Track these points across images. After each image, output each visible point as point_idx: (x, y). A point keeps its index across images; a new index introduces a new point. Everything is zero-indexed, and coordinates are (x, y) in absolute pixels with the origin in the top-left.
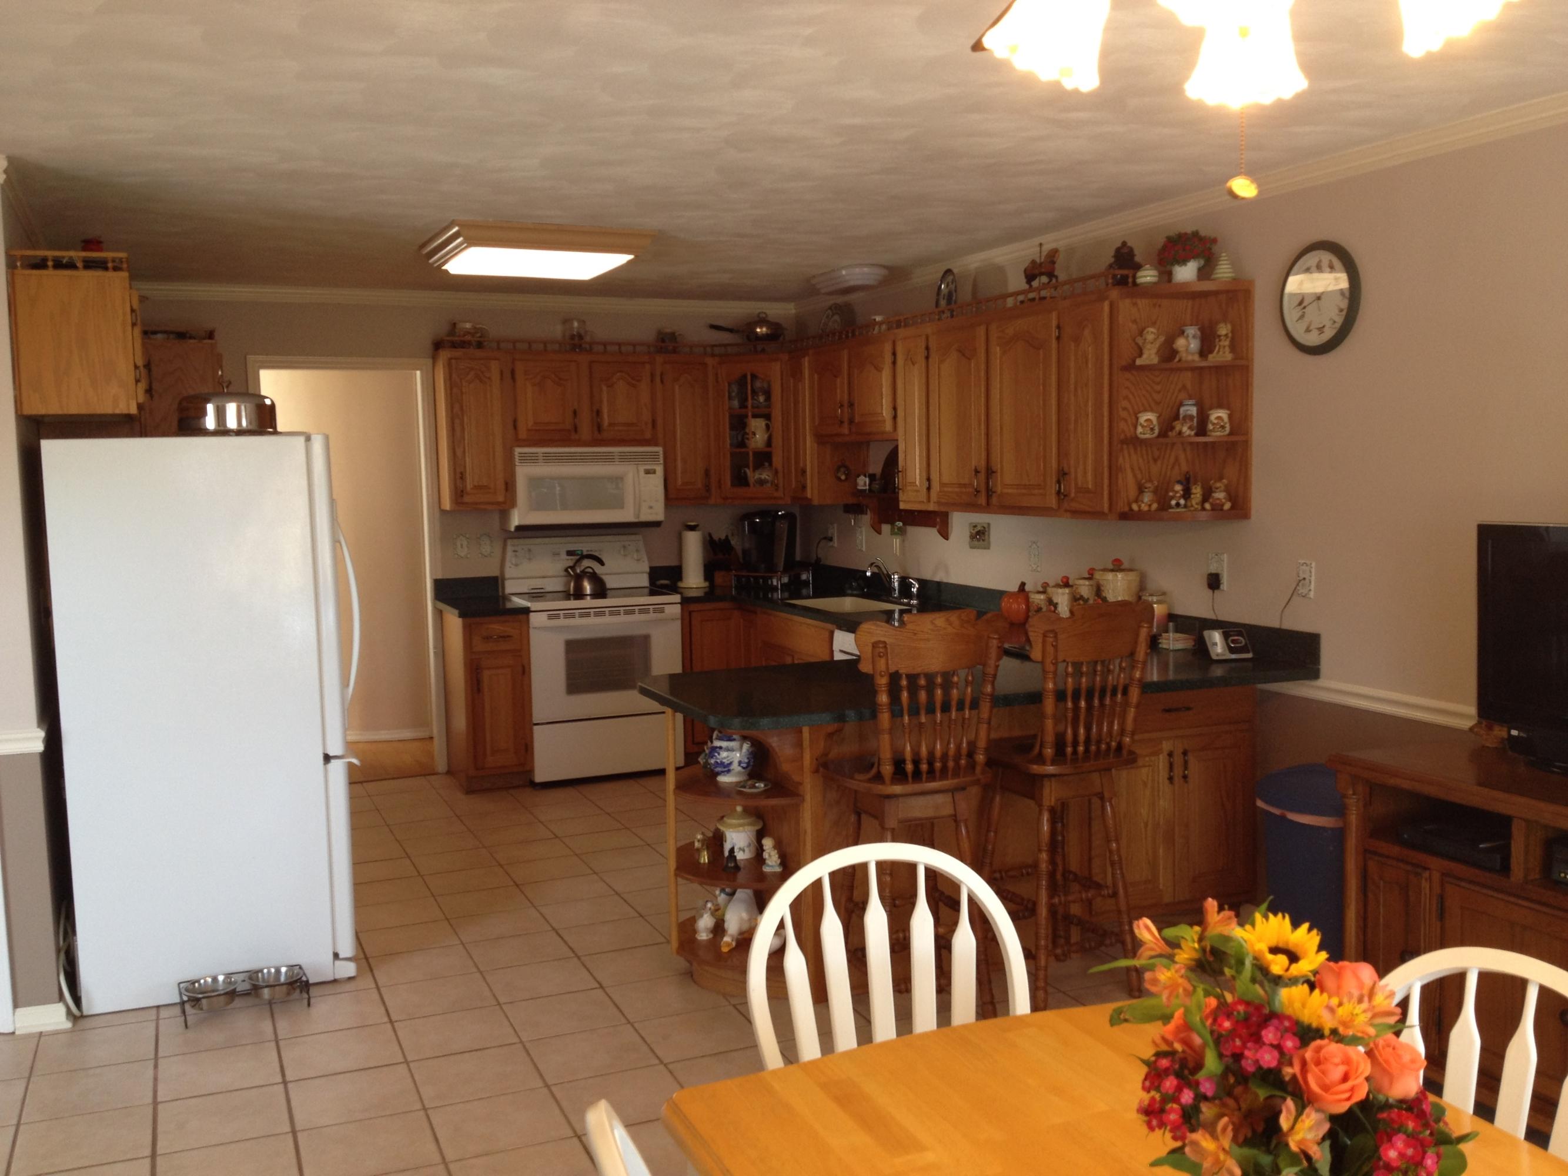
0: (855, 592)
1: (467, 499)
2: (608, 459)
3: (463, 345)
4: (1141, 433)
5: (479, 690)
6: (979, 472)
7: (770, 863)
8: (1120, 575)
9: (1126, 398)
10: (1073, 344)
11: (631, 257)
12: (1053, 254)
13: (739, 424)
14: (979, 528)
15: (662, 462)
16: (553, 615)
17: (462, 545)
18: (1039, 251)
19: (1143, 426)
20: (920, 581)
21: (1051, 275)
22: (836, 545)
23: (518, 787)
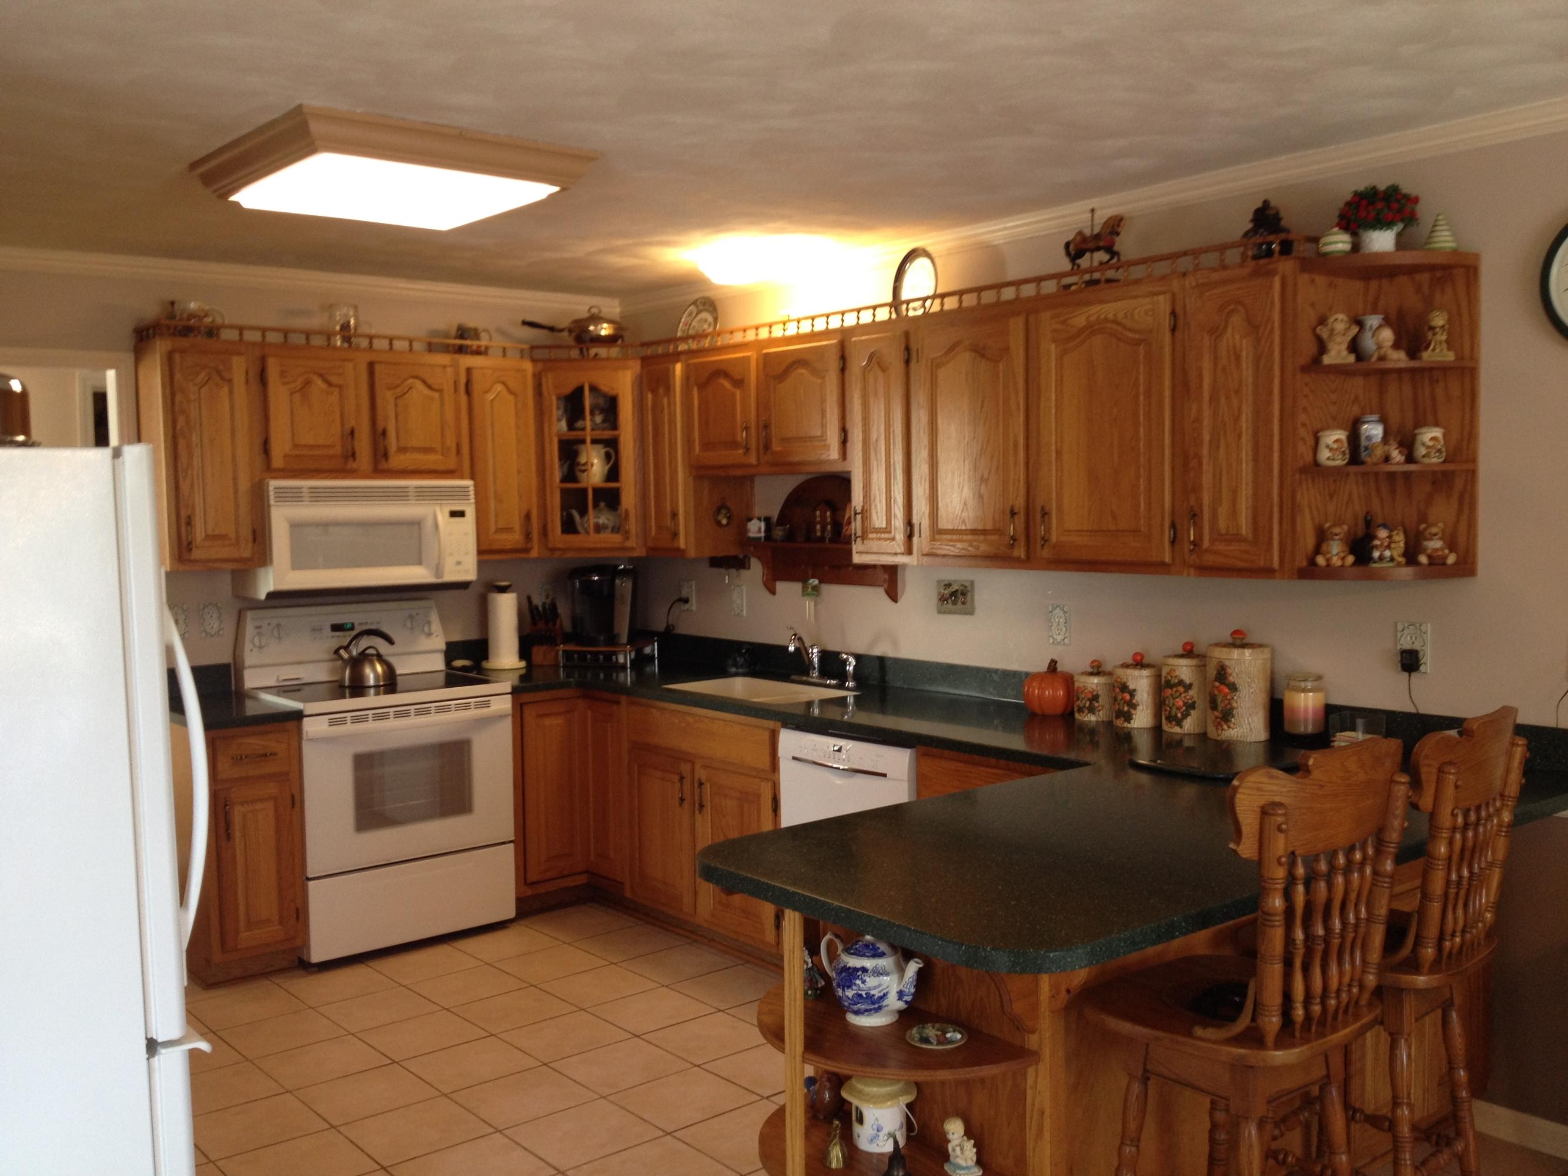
0: (741, 670)
1: (196, 554)
2: (401, 495)
3: (186, 331)
4: (1328, 459)
5: (229, 837)
6: (1015, 514)
7: (962, 1163)
8: (1247, 652)
9: (1305, 409)
10: (1207, 341)
11: (555, 189)
12: (1115, 225)
13: (569, 451)
14: (955, 587)
15: (473, 501)
16: (336, 718)
18: (1090, 219)
19: (1331, 450)
20: (858, 657)
21: (1110, 250)
22: (694, 608)
23: (281, 971)
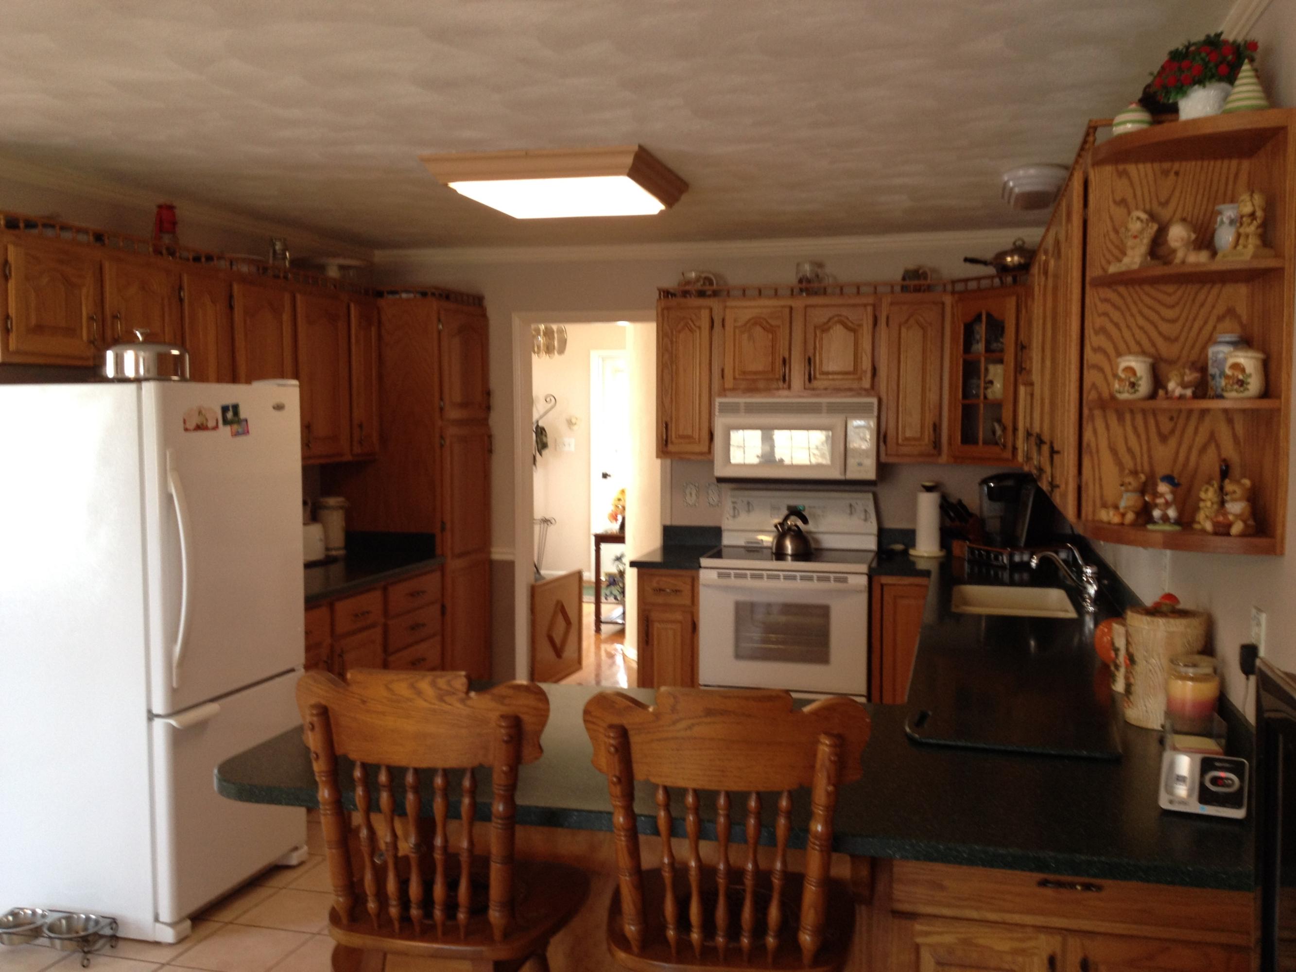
1: (671, 448)
2: (814, 410)
3: (683, 294)
4: (1119, 391)
5: (648, 642)
15: (875, 417)
16: (724, 574)
17: (691, 494)
